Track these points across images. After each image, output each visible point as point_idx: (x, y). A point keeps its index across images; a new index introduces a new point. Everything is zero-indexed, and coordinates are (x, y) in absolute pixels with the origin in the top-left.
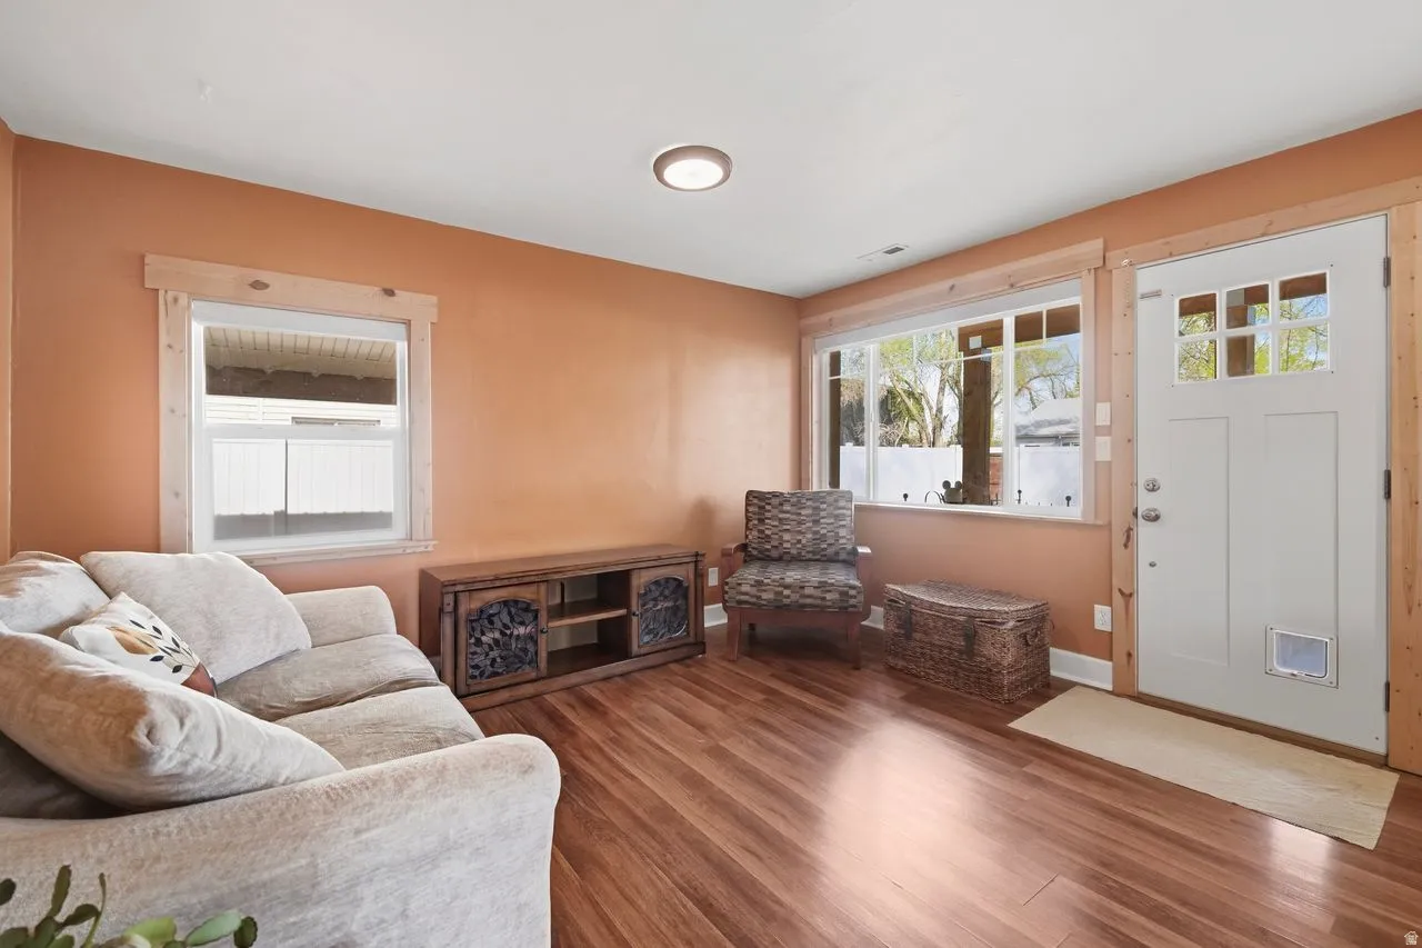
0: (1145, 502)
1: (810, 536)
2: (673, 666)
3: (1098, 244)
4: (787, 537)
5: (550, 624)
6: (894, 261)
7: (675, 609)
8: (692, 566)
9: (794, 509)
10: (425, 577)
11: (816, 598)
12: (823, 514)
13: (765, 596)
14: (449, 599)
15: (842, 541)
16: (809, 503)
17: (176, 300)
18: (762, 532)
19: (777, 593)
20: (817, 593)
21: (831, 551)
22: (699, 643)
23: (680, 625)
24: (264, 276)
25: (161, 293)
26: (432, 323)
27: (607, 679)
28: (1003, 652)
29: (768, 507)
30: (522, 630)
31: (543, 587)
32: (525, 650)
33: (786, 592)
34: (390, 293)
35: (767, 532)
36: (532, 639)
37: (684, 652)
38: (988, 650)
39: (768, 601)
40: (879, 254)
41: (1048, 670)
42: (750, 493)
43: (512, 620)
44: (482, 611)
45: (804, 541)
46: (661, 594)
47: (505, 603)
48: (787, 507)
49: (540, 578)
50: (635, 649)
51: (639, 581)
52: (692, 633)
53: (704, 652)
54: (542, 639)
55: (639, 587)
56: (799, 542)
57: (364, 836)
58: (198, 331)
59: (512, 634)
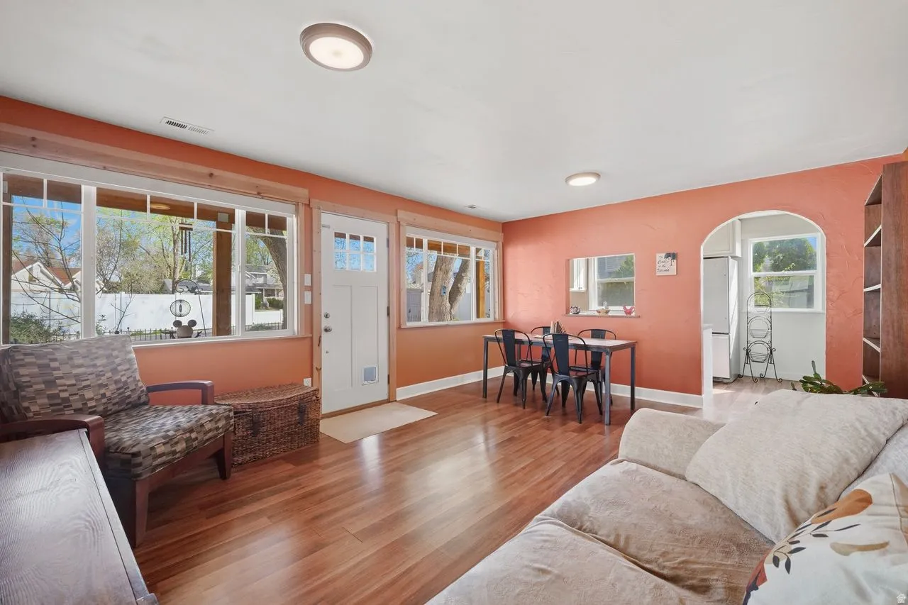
0: (325, 323)
4: (88, 394)
45: (108, 394)
56: (104, 395)
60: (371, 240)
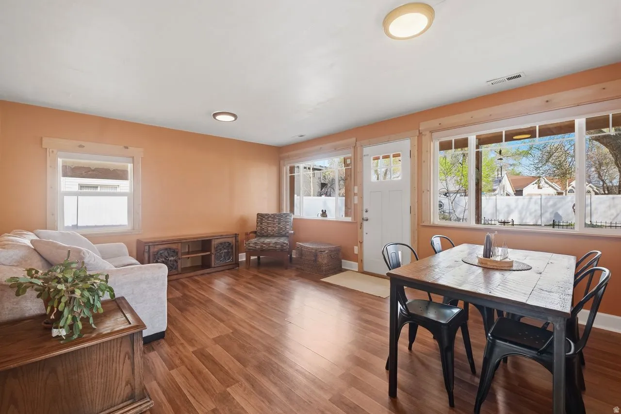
0: (365, 215)
1: (277, 228)
2: (227, 271)
3: (354, 139)
4: (269, 228)
5: (183, 257)
6: (303, 139)
7: (228, 252)
8: (234, 238)
9: (272, 220)
10: (139, 242)
11: (273, 247)
12: (282, 221)
13: (257, 247)
14: (147, 248)
15: (287, 230)
16: (277, 217)
17: (53, 152)
18: (261, 227)
19: (261, 246)
20: (274, 245)
21: (284, 233)
22: (237, 264)
23: (229, 258)
24: (83, 143)
25: (48, 149)
26: (142, 158)
27: (202, 275)
28: (323, 260)
29: (264, 219)
30: (172, 258)
31: (180, 244)
32: (173, 265)
33: (264, 246)
34: (127, 148)
35: (263, 227)
36: (176, 261)
37: (231, 267)
38: (320, 260)
39: (259, 248)
40: (297, 137)
41: (341, 266)
42: (258, 214)
43: (169, 255)
44: (158, 252)
45: (275, 230)
46: (223, 247)
47: (166, 249)
48: (270, 219)
49: (180, 241)
50: (213, 265)
51: (215, 243)
52: (234, 260)
53: (238, 267)
54: (179, 262)
55: (214, 245)
56: (273, 230)
57: (125, 276)
58: (60, 161)
59: (168, 260)
60: (398, 155)
